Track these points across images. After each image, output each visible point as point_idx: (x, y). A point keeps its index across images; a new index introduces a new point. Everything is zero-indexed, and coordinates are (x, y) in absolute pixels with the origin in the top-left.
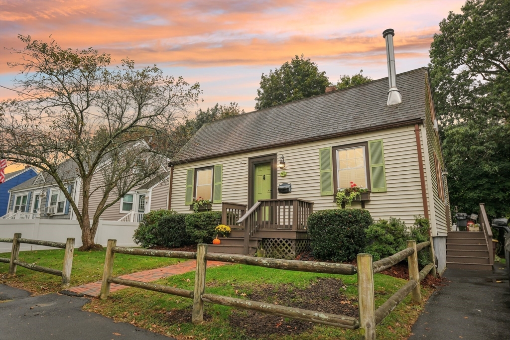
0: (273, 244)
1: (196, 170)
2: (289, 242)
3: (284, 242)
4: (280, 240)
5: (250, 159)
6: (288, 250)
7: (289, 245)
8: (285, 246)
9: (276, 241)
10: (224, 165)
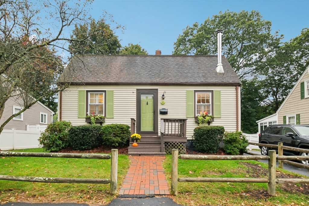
0: (172, 145)
1: (87, 91)
2: (182, 144)
3: (179, 144)
4: (177, 143)
5: (137, 90)
6: (182, 148)
7: (182, 145)
8: (180, 146)
9: (174, 144)
10: (114, 91)
